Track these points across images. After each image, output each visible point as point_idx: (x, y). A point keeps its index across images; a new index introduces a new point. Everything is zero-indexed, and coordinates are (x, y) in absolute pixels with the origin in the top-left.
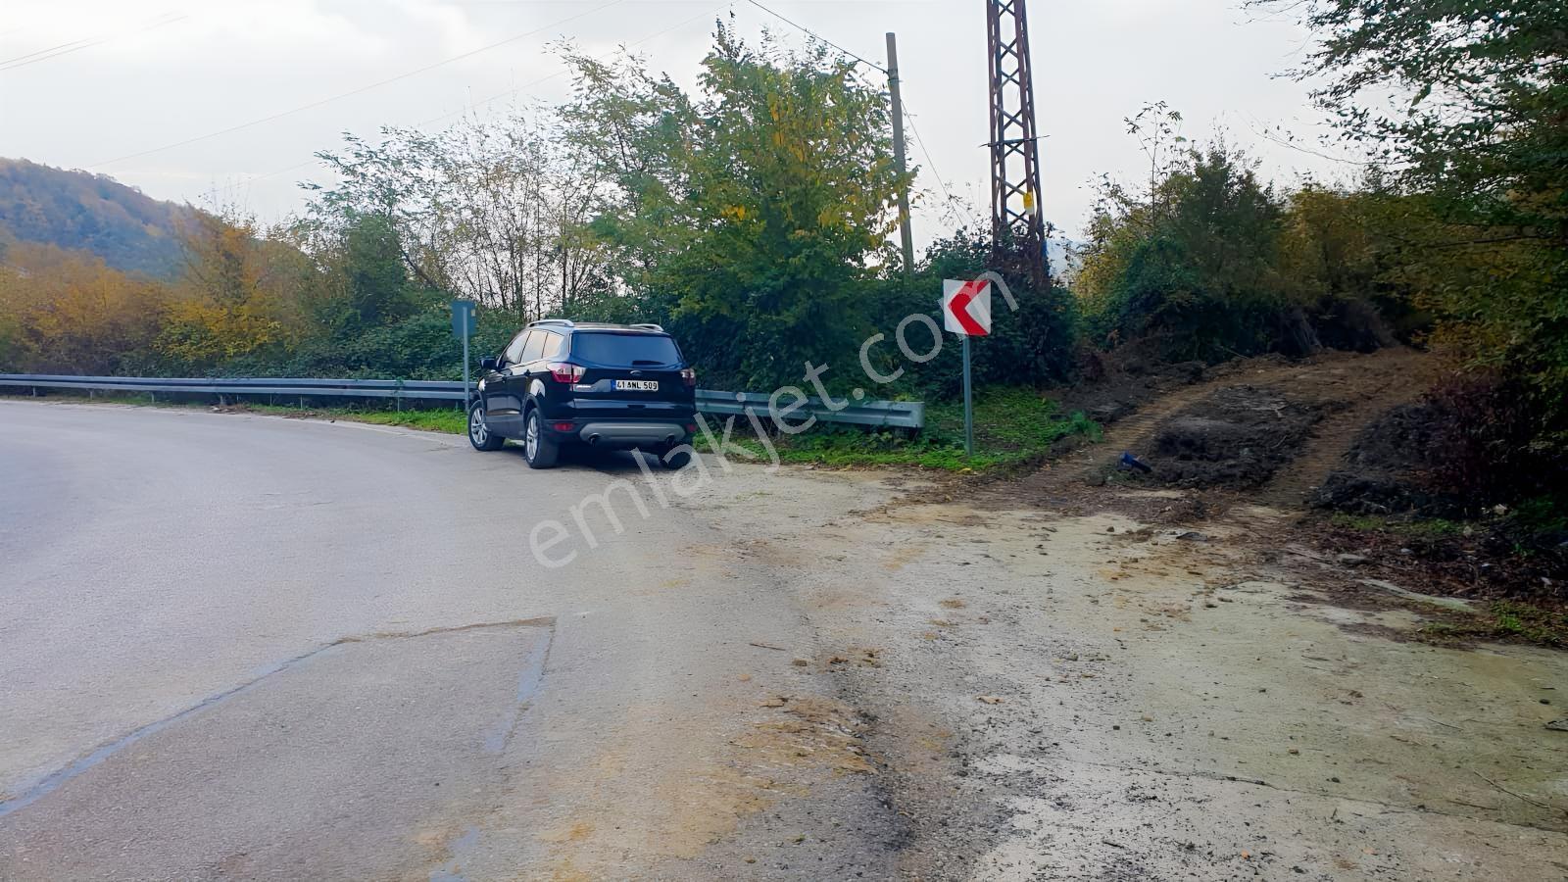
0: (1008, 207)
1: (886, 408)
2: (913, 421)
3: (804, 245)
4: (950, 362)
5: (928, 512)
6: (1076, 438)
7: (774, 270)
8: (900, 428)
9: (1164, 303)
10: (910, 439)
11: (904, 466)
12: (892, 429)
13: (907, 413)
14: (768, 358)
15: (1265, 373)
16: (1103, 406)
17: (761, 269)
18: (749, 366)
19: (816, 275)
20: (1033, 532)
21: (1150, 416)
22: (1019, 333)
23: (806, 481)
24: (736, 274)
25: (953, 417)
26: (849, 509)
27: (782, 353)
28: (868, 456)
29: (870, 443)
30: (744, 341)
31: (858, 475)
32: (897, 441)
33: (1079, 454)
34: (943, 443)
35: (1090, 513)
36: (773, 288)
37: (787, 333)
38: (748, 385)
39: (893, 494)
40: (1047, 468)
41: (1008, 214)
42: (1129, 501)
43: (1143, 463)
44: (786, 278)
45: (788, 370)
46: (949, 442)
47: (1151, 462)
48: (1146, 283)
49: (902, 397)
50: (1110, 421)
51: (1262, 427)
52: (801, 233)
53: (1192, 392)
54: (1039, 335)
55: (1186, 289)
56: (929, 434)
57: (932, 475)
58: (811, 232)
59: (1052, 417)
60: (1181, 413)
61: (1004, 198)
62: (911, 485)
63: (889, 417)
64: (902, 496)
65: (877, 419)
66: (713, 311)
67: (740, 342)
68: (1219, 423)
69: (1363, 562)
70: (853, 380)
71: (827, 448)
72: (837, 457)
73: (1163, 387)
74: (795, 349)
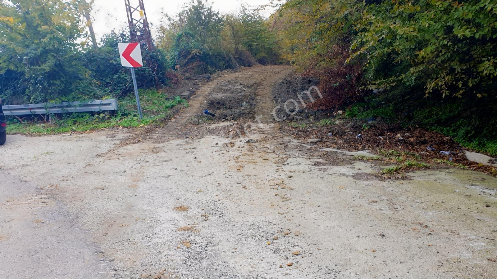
0: (133, 17)
1: (100, 103)
2: (113, 107)
3: (47, 33)
4: (121, 81)
5: (133, 148)
6: (179, 106)
7: (34, 46)
8: (107, 111)
9: (190, 54)
10: (113, 115)
11: (113, 128)
12: (103, 112)
13: (109, 104)
14: (39, 87)
15: (228, 76)
16: (184, 93)
17: (27, 46)
18: (30, 92)
19: (56, 46)
20: (187, 151)
21: (201, 95)
22: (147, 67)
23: (69, 142)
24: (14, 48)
25: (128, 104)
26: (96, 154)
27: (45, 84)
28: (95, 125)
29: (95, 120)
30: (26, 80)
31: (93, 135)
32: (107, 117)
33: (182, 112)
34: (127, 115)
35: (202, 137)
36: (35, 54)
37: (46, 75)
38: (31, 101)
39: (113, 142)
40: (173, 120)
41: (133, 20)
42: (214, 129)
43: (212, 113)
44: (41, 49)
45: (50, 91)
46: (130, 114)
47: (214, 112)
48: (183, 47)
49: (106, 98)
50: (188, 98)
51: (240, 94)
52: (45, 27)
53: (210, 85)
54: (154, 67)
55: (197, 49)
56: (120, 112)
57: (127, 130)
58: (50, 27)
59: (166, 99)
60: (211, 93)
61: (131, 13)
62: (120, 136)
63: (101, 107)
64: (118, 142)
65: (96, 109)
66: (6, 67)
67: (23, 81)
68: (226, 94)
69: (319, 141)
70: (82, 93)
71: (75, 124)
72: (81, 128)
73: (200, 84)
74: (52, 82)
